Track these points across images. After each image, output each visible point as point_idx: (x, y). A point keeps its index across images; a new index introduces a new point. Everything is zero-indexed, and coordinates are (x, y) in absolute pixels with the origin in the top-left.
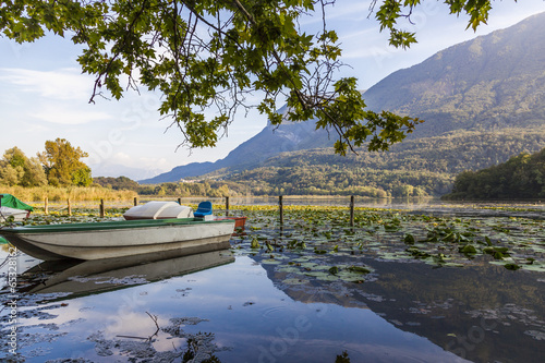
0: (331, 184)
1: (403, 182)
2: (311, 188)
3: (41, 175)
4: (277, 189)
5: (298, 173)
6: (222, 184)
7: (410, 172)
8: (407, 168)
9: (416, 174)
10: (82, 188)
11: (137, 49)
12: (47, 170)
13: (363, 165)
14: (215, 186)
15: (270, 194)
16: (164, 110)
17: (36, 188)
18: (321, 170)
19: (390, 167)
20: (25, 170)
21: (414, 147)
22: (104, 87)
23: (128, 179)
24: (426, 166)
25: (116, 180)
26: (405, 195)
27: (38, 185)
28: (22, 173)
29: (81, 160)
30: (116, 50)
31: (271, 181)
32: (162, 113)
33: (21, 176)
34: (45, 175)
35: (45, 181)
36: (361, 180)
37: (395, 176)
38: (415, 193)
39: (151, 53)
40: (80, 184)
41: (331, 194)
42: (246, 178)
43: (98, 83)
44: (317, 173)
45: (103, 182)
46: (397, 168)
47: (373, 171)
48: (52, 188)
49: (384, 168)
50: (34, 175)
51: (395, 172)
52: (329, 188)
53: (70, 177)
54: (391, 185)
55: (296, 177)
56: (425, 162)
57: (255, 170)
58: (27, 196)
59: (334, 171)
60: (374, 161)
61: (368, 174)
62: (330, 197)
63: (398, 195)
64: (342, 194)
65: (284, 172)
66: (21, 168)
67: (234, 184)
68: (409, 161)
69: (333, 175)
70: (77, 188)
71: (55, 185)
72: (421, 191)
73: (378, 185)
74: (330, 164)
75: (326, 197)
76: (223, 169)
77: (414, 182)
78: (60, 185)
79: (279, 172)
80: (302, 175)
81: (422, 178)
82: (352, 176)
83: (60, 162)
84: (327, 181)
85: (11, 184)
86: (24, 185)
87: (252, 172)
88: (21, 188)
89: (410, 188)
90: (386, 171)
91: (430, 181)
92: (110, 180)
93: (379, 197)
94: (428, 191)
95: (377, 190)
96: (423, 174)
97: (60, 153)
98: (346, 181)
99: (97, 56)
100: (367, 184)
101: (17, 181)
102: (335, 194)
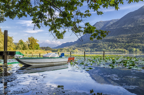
0: (109, 48)
1: (132, 47)
2: (103, 49)
3: (27, 47)
4: (93, 50)
5: (99, 45)
6: (76, 49)
7: (135, 44)
8: (133, 43)
9: (136, 45)
10: (37, 50)
11: (43, 17)
12: (29, 45)
13: (120, 42)
14: (74, 49)
15: (90, 51)
16: (50, 30)
17: (26, 50)
18: (106, 44)
19: (128, 42)
20: (24, 45)
21: (136, 36)
22: (36, 26)
23: (49, 48)
24: (140, 42)
25: (46, 48)
26: (133, 51)
27: (26, 49)
28: (23, 46)
29: (37, 42)
30: (39, 18)
31: (91, 48)
32: (49, 31)
33: (23, 47)
34: (28, 47)
35: (28, 48)
36: (119, 47)
37: (129, 46)
38: (136, 51)
39: (46, 18)
40: (37, 49)
41: (109, 51)
42: (83, 46)
43: (35, 25)
44: (105, 45)
45: (43, 48)
46: (130, 43)
47: (123, 44)
48: (30, 50)
49: (126, 43)
50: (26, 47)
51: (130, 44)
52: (109, 49)
53: (34, 47)
54: (128, 48)
55: (98, 46)
56: (139, 41)
57: (86, 44)
58: (24, 52)
59: (110, 44)
60: (123, 41)
61: (121, 45)
62: (109, 52)
63: (131, 51)
64: (113, 51)
65: (95, 45)
66: (22, 45)
67: (79, 48)
68: (134, 41)
69: (110, 45)
70: (36, 50)
71: (31, 49)
72: (138, 50)
73: (124, 48)
74: (109, 42)
75: (108, 52)
76: (76, 44)
77: (136, 47)
78: (32, 49)
79: (93, 44)
80: (100, 45)
81: (138, 46)
82: (116, 46)
83: (32, 43)
84: (108, 47)
85: (21, 49)
86: (23, 49)
87: (85, 45)
88: (23, 50)
89: (135, 49)
90: (127, 44)
91: (141, 47)
92: (44, 48)
93: (124, 52)
94: (140, 50)
95: (124, 50)
96: (139, 44)
97: (32, 41)
98: (114, 47)
99: (36, 18)
100: (121, 48)
101: (22, 48)
102: (111, 51)
